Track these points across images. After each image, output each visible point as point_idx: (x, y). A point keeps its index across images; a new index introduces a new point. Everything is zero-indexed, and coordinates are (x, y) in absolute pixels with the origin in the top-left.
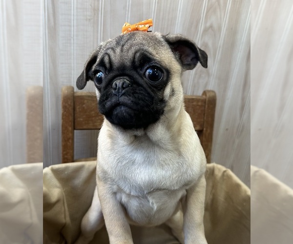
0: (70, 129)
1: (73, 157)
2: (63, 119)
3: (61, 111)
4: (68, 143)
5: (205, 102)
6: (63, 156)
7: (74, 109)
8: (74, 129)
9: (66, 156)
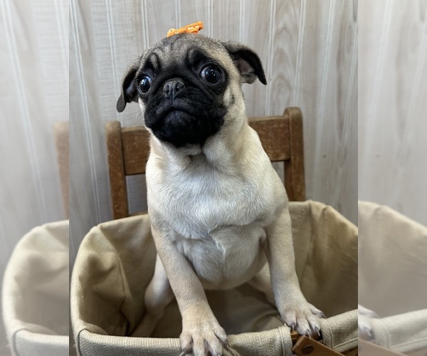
0: (120, 174)
1: (127, 211)
2: (110, 163)
3: (106, 154)
4: (120, 194)
5: (288, 124)
6: (114, 211)
7: (123, 149)
8: (125, 175)
9: (118, 211)
